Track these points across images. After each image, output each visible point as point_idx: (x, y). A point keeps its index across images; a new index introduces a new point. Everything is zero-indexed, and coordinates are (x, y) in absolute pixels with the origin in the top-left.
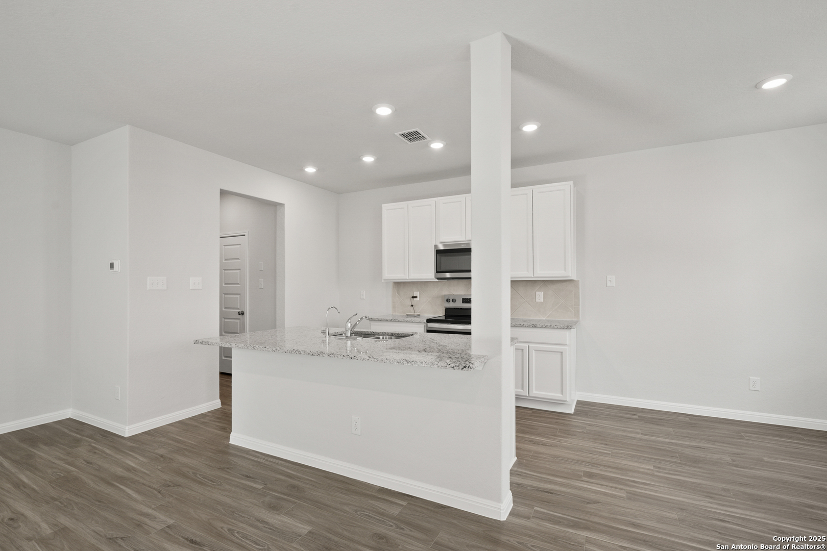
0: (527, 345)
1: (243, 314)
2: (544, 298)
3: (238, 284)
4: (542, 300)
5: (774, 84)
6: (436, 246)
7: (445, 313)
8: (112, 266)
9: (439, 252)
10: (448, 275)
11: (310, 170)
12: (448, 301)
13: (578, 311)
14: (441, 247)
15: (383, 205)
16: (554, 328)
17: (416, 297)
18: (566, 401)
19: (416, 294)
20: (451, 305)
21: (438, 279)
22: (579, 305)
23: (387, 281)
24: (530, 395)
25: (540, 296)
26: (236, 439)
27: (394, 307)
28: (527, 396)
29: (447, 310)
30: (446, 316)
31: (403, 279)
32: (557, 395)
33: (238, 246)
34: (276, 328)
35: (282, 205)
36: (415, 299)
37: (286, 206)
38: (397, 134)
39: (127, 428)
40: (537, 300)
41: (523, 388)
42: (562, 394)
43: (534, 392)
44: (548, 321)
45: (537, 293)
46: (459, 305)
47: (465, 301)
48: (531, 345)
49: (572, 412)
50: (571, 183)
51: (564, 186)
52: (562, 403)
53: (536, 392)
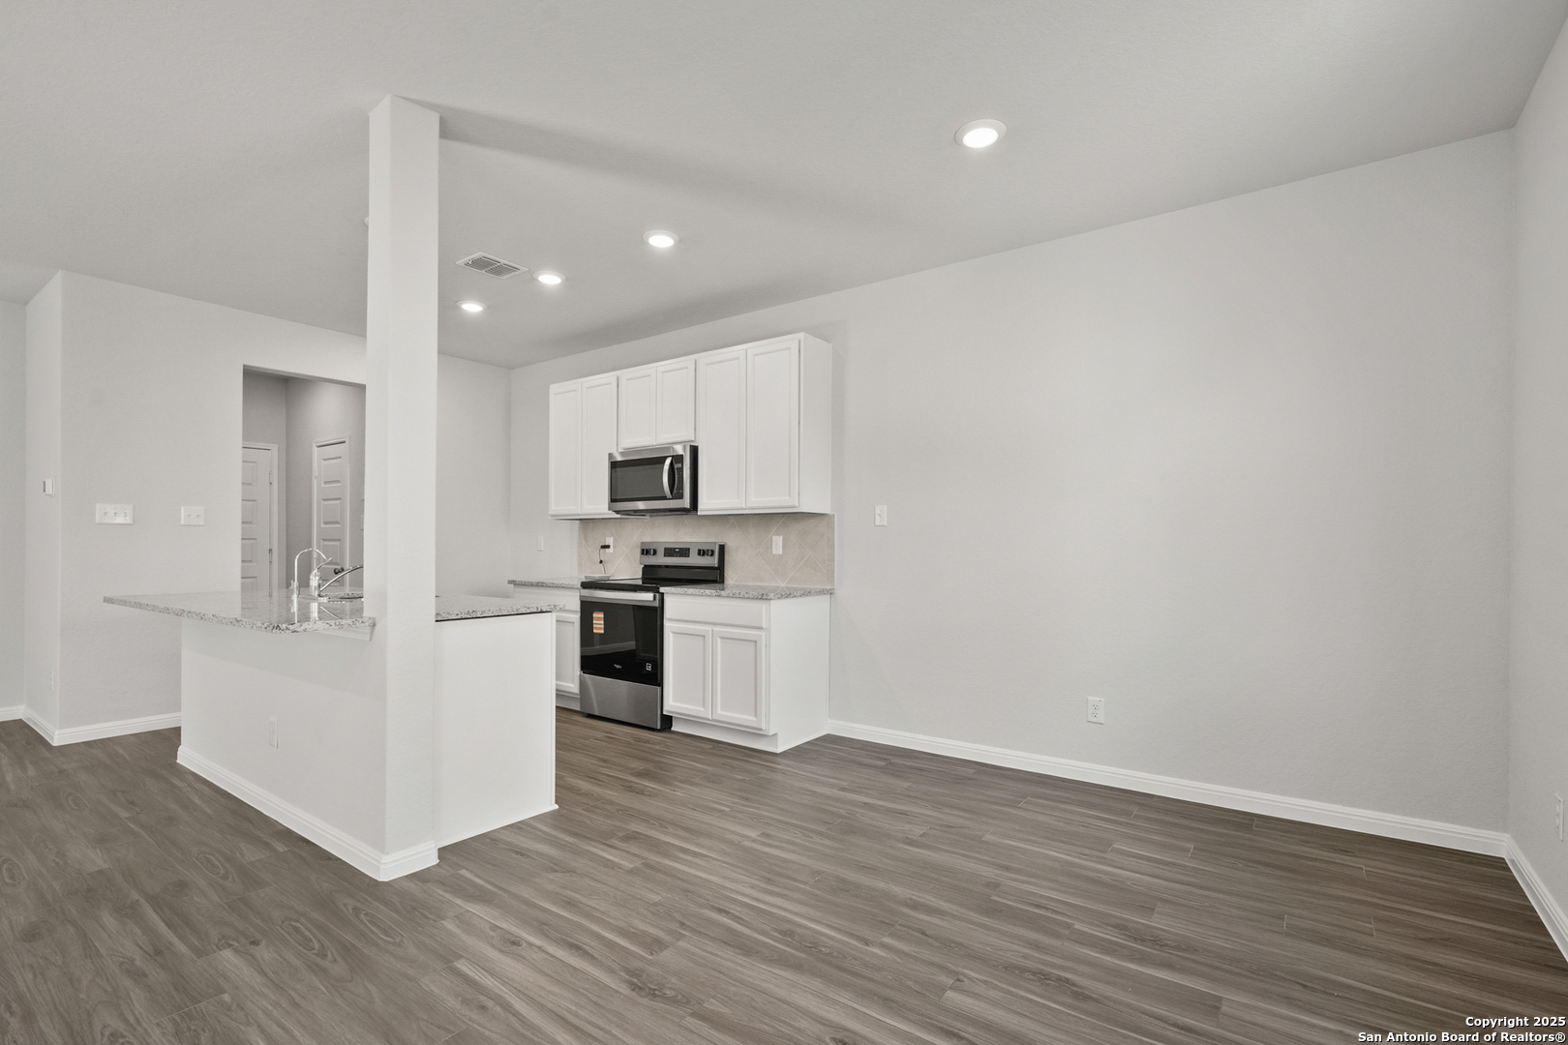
0: (709, 628)
2: (782, 547)
4: (778, 551)
5: (980, 137)
6: (610, 455)
7: (643, 574)
9: (614, 465)
10: (641, 505)
12: (642, 553)
13: (833, 572)
14: (619, 458)
15: (553, 386)
16: (744, 598)
17: (608, 547)
18: (761, 730)
19: (609, 541)
20: (652, 560)
21: (617, 512)
22: (833, 561)
23: (567, 518)
24: (714, 718)
25: (777, 543)
27: (579, 565)
28: (708, 719)
29: (645, 568)
30: (644, 579)
31: (584, 515)
32: (745, 718)
33: (339, 460)
36: (607, 550)
38: (462, 264)
40: (773, 550)
41: (705, 706)
42: (756, 716)
43: (719, 712)
44: (788, 588)
45: (774, 538)
46: (661, 560)
47: (670, 552)
48: (716, 628)
49: (779, 750)
50: (801, 335)
51: (791, 341)
52: (758, 734)
53: (723, 714)
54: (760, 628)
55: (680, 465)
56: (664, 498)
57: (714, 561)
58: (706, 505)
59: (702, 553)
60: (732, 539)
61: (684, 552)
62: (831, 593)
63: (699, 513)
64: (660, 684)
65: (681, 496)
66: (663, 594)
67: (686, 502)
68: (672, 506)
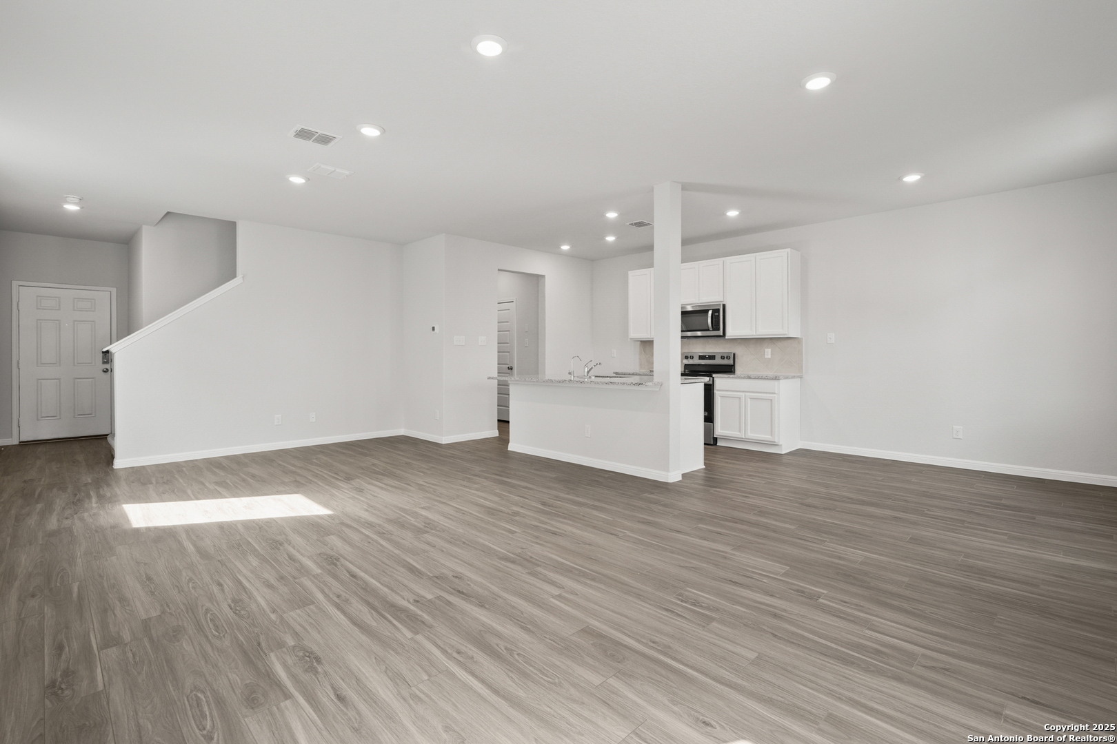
0: (743, 394)
1: (512, 369)
2: (772, 354)
3: (508, 343)
4: (770, 357)
5: (912, 178)
6: (683, 307)
7: (684, 369)
8: (433, 329)
9: (684, 313)
10: (699, 333)
11: (565, 248)
12: (686, 358)
13: (802, 367)
14: (689, 308)
15: (629, 272)
16: (765, 379)
18: (775, 442)
20: (690, 362)
21: (683, 337)
22: (802, 361)
23: (635, 340)
24: (746, 437)
25: (768, 352)
26: (512, 447)
27: (641, 365)
28: (743, 438)
29: (686, 365)
31: (645, 338)
32: (767, 437)
33: (509, 311)
34: (538, 374)
35: (543, 276)
37: (546, 277)
38: (628, 224)
39: (444, 438)
40: (766, 357)
41: (740, 432)
42: (772, 436)
43: (749, 434)
45: (766, 350)
46: (696, 361)
47: (701, 357)
48: (747, 394)
49: (783, 453)
50: (789, 250)
51: (784, 253)
52: (773, 444)
53: (751, 435)
54: (775, 393)
55: (717, 314)
56: (708, 330)
57: (731, 362)
58: (730, 333)
59: (723, 358)
60: (739, 351)
61: (712, 357)
62: (801, 377)
63: (726, 338)
64: (713, 422)
65: (719, 329)
66: (713, 378)
67: (721, 333)
68: (712, 334)
